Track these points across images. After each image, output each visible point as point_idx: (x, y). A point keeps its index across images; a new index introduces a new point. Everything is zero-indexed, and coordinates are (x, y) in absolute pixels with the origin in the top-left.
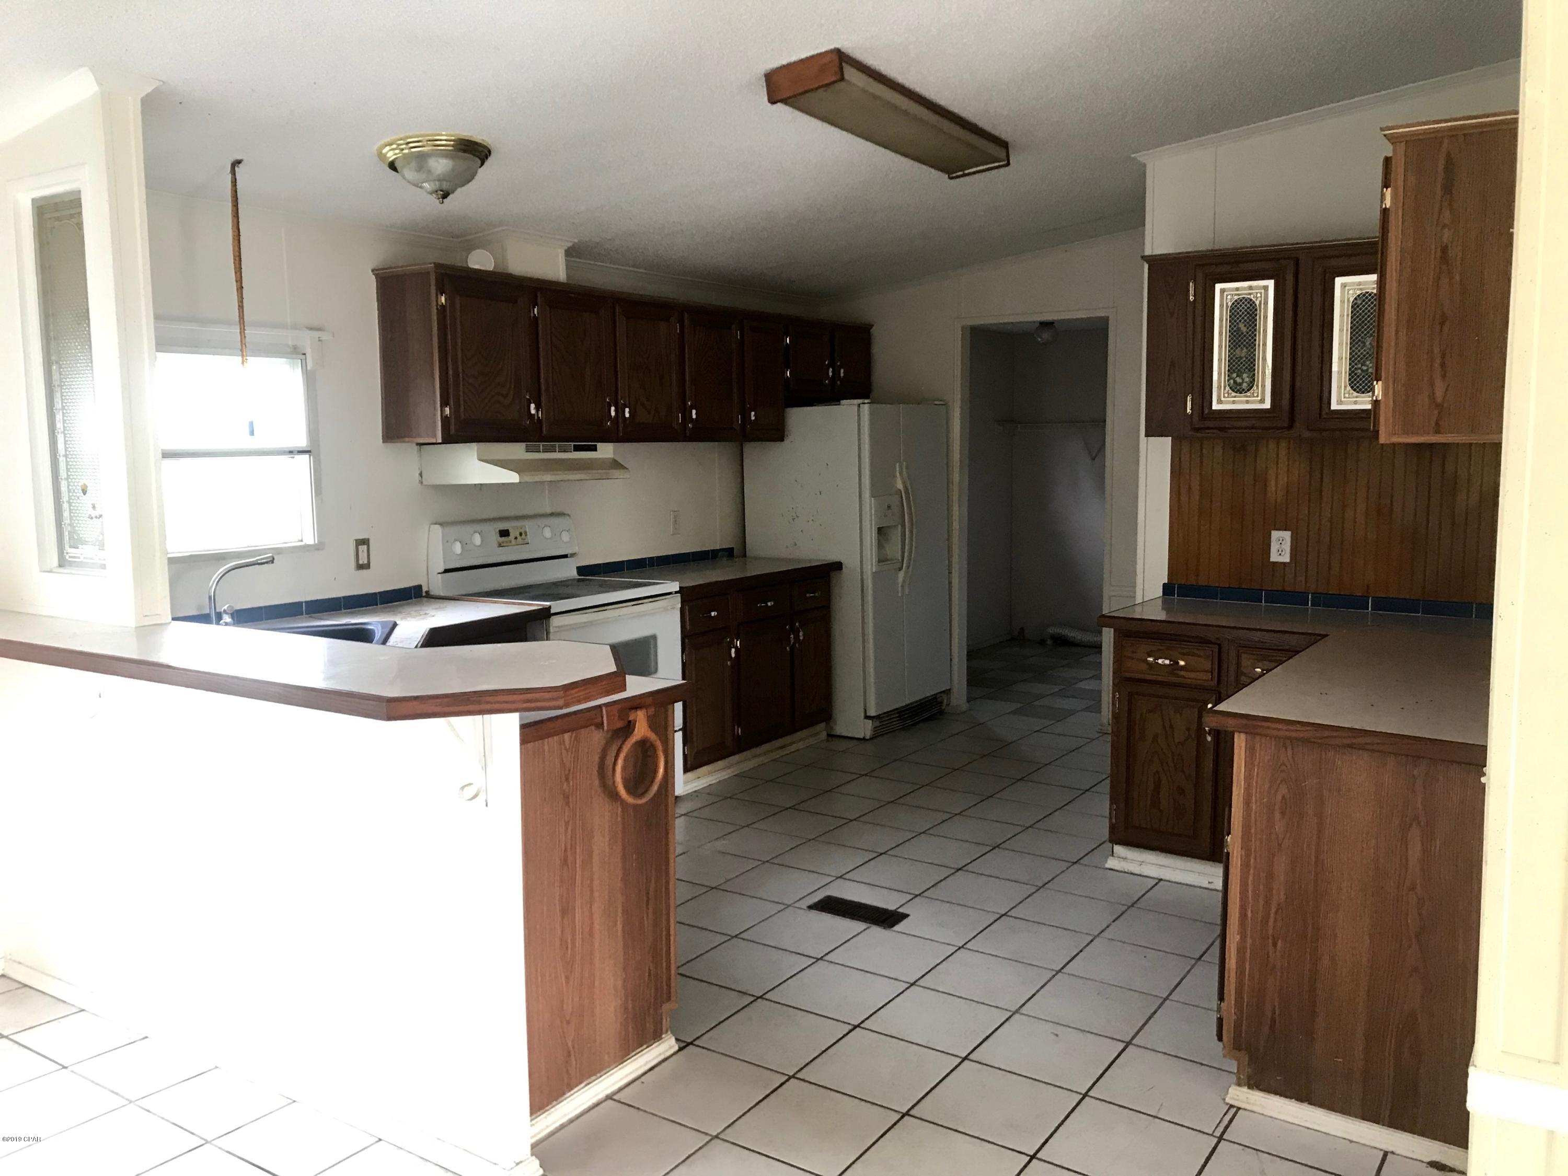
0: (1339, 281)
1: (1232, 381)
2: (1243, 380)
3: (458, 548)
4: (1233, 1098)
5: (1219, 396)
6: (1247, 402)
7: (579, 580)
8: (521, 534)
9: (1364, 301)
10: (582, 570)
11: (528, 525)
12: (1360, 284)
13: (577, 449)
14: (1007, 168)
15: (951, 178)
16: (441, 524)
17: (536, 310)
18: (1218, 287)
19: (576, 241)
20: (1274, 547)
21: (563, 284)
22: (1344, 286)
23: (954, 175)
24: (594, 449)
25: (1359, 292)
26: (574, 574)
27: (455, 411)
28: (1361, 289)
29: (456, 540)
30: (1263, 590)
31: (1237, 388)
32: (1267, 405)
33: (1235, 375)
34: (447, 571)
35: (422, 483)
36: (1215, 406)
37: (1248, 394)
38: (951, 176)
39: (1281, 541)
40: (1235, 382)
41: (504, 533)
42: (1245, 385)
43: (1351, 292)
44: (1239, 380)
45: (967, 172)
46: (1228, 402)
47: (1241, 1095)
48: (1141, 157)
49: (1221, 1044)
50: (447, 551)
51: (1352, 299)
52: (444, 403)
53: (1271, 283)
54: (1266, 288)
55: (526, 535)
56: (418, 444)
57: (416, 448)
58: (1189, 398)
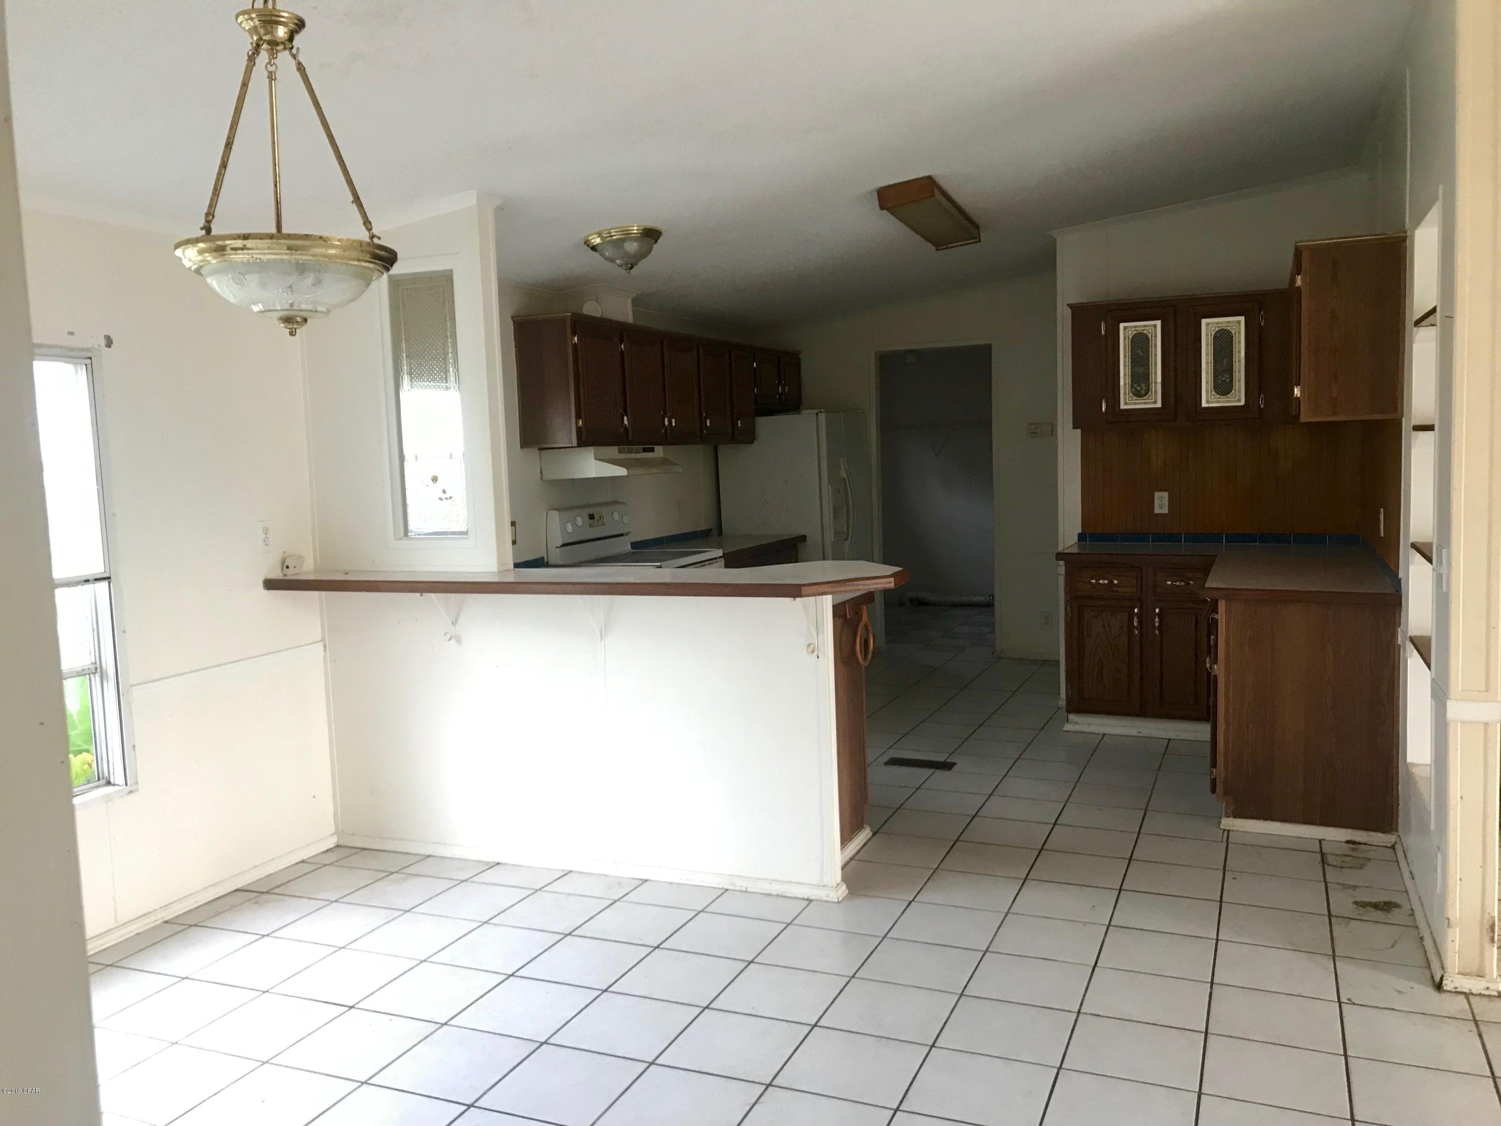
0: (1204, 322)
1: (1134, 390)
2: (1142, 388)
3: (569, 528)
4: (1224, 826)
5: (1125, 399)
6: (1145, 403)
7: (634, 553)
8: (600, 518)
9: (1221, 334)
10: (634, 545)
11: (605, 511)
12: (1218, 323)
13: (645, 450)
14: (979, 244)
15: (937, 250)
16: (557, 510)
17: (622, 346)
18: (1122, 325)
19: (639, 292)
20: (1157, 502)
21: (631, 324)
22: (1208, 324)
23: (940, 248)
24: (652, 450)
25: (1217, 329)
26: (628, 548)
27: (584, 422)
28: (1219, 327)
29: (567, 522)
30: (1149, 534)
31: (1138, 394)
32: (1159, 405)
33: (1136, 385)
34: (564, 545)
35: (542, 479)
36: (1123, 407)
37: (1146, 397)
38: (938, 248)
39: (1161, 498)
40: (1136, 390)
41: (592, 517)
42: (1143, 392)
43: (1212, 329)
44: (1138, 388)
45: (949, 246)
46: (1131, 404)
47: (1228, 823)
48: (1054, 233)
49: (1214, 796)
50: (564, 528)
51: (1213, 334)
52: (578, 416)
53: (1158, 323)
54: (1155, 326)
55: (603, 519)
56: (540, 449)
57: (538, 452)
58: (1103, 402)
